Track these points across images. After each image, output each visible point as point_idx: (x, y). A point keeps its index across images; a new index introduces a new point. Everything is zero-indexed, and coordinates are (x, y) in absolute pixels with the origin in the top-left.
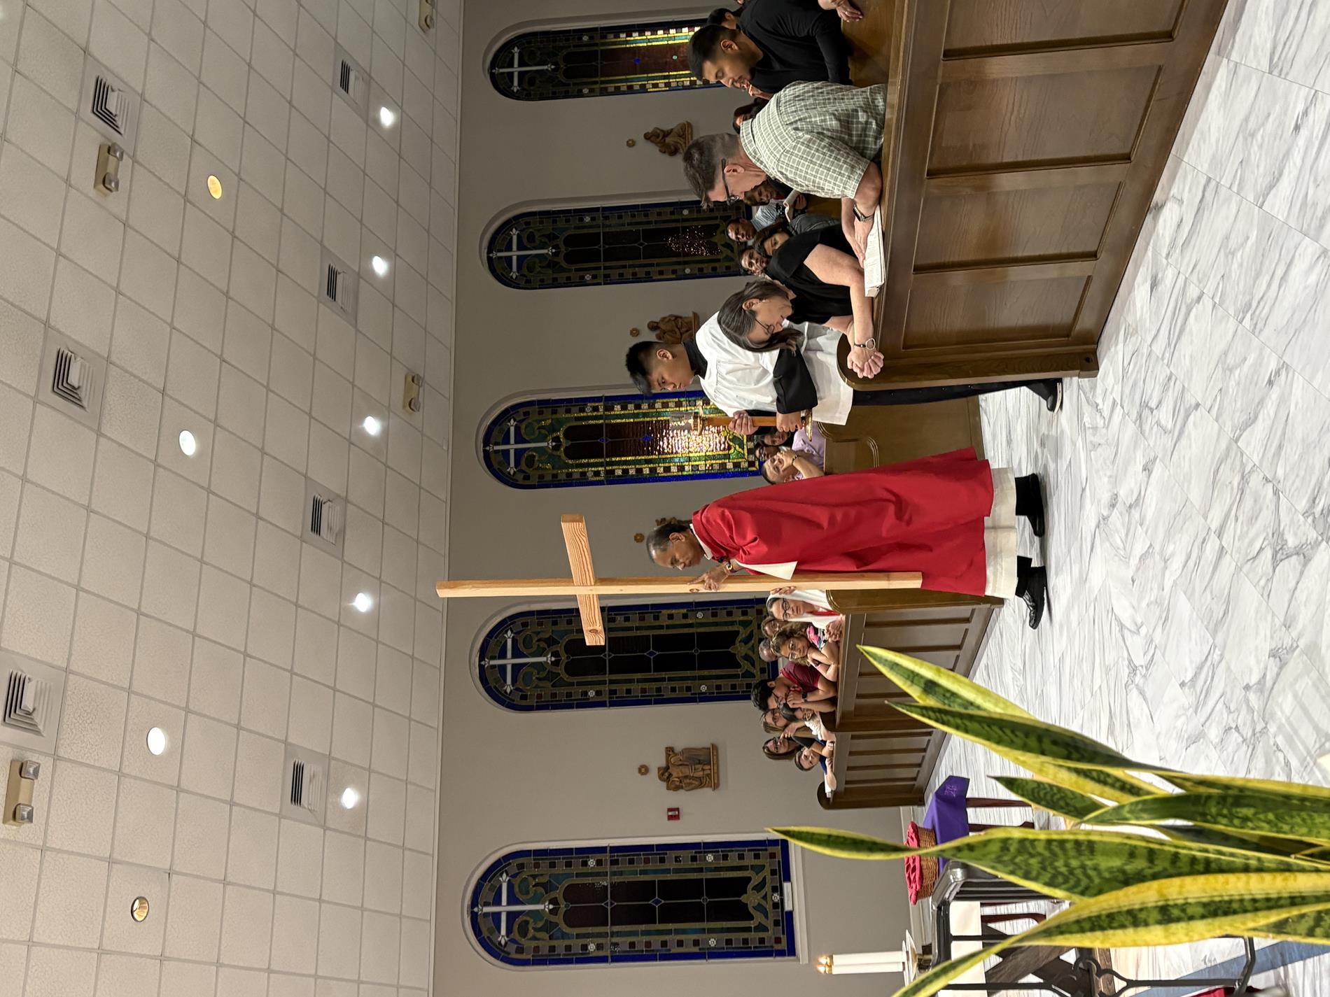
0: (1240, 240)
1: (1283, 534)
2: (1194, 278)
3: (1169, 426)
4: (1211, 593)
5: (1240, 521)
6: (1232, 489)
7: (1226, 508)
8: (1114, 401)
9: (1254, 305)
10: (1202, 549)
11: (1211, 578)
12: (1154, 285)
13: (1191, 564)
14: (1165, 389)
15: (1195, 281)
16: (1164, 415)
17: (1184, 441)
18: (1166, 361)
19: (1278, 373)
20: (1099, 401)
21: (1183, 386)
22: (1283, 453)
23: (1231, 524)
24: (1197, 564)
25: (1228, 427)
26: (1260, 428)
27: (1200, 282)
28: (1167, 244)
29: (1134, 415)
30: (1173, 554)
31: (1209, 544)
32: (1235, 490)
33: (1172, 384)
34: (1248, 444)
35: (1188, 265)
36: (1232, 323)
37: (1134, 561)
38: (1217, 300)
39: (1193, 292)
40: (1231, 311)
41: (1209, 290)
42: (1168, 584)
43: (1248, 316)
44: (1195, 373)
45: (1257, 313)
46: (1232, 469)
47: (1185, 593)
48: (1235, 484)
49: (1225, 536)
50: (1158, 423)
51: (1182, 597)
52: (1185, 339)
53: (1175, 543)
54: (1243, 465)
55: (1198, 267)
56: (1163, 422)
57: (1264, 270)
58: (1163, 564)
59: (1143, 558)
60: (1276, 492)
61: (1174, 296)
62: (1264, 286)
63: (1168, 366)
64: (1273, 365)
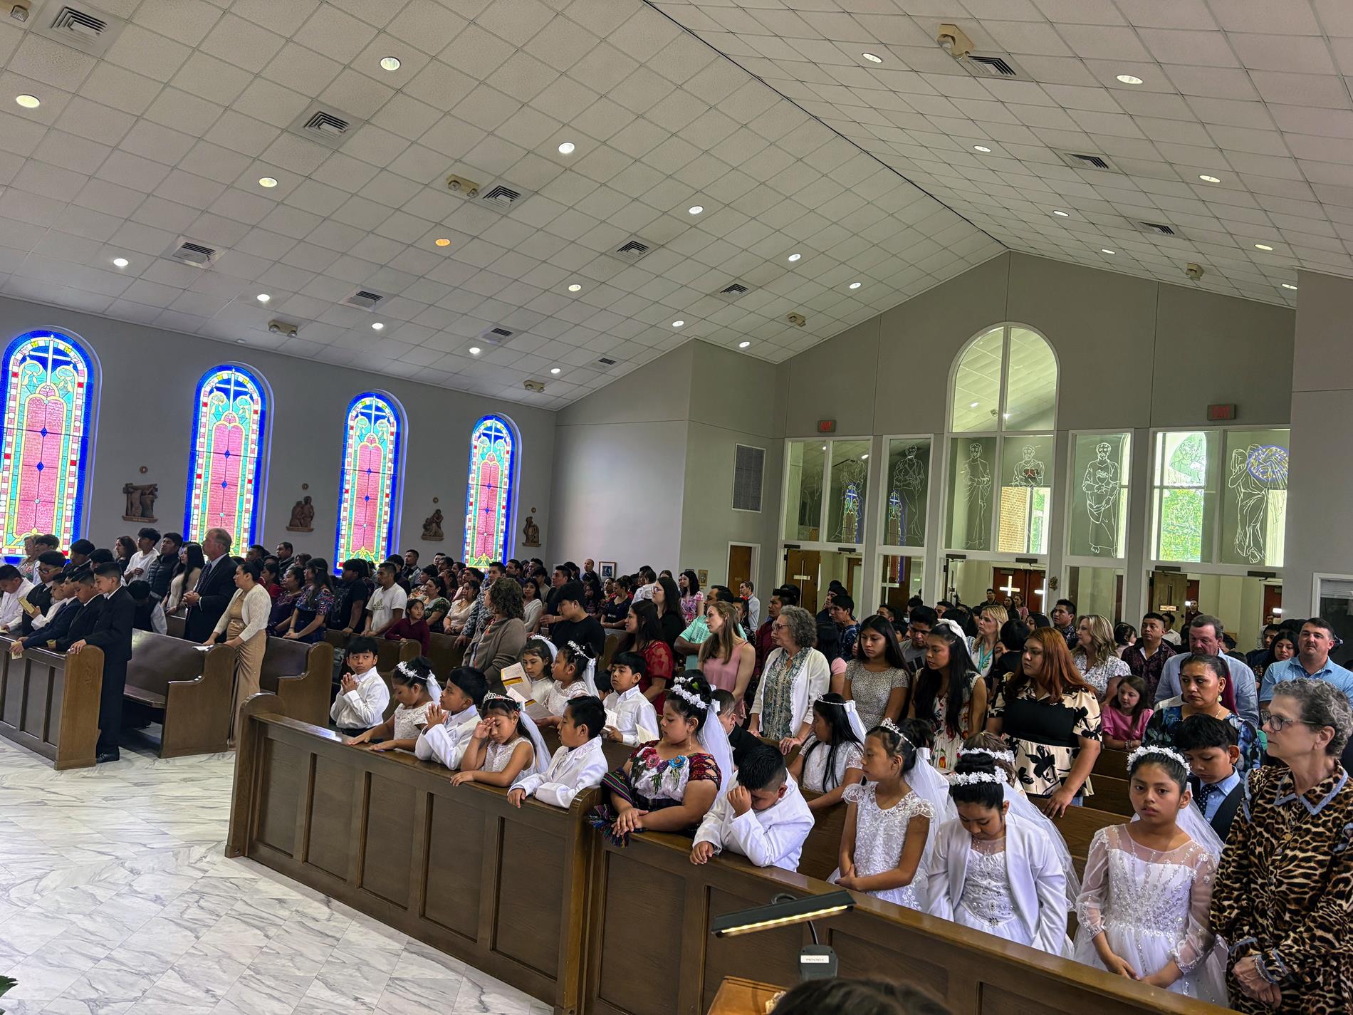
0: (298, 965)
1: (106, 1005)
2: (281, 932)
3: (185, 916)
4: (66, 953)
5: (117, 973)
6: (140, 966)
7: (125, 961)
8: (207, 871)
9: (258, 977)
10: (98, 944)
11: (77, 952)
12: (281, 901)
13: (88, 936)
14: (212, 912)
15: (279, 933)
16: (194, 912)
17: (174, 928)
18: (229, 912)
19: (214, 996)
20: (208, 859)
21: (211, 927)
22: (161, 1002)
23: (115, 966)
24: (87, 941)
25: (182, 962)
26: (178, 985)
27: (278, 936)
28: (305, 911)
29: (197, 888)
30: (95, 921)
31: (102, 950)
32: (139, 969)
33: (214, 917)
34: (169, 977)
35: (289, 927)
36: (249, 961)
37: (90, 889)
38: (264, 949)
39: (272, 931)
40: (256, 961)
41: (273, 944)
42: (72, 917)
43: (252, 973)
44: (220, 935)
45: (252, 979)
46: (153, 966)
47: (65, 931)
48: (143, 969)
49: (107, 962)
50: (188, 907)
51: (62, 930)
52: (243, 926)
53: (103, 922)
54: (155, 974)
55: (287, 934)
56: (189, 911)
57: (278, 982)
58: (88, 913)
59: (93, 896)
60: (136, 999)
61: (270, 917)
62: (268, 983)
63: (226, 914)
64: (219, 992)
